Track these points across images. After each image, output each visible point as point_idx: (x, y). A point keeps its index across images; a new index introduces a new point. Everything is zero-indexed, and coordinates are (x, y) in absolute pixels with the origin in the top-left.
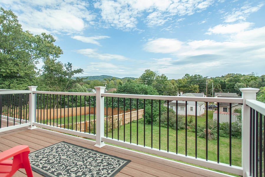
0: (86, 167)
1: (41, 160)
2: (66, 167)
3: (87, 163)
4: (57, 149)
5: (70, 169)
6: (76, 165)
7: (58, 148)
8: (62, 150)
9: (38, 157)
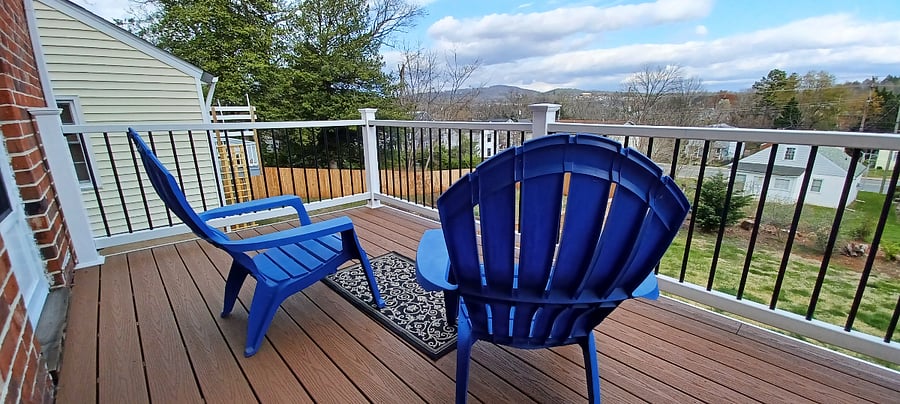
0: (433, 308)
1: (359, 284)
2: (400, 302)
3: (434, 300)
4: (383, 267)
5: (405, 307)
6: (416, 300)
7: (385, 264)
8: (392, 270)
9: (353, 277)
